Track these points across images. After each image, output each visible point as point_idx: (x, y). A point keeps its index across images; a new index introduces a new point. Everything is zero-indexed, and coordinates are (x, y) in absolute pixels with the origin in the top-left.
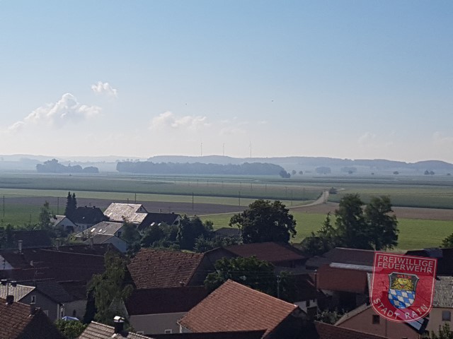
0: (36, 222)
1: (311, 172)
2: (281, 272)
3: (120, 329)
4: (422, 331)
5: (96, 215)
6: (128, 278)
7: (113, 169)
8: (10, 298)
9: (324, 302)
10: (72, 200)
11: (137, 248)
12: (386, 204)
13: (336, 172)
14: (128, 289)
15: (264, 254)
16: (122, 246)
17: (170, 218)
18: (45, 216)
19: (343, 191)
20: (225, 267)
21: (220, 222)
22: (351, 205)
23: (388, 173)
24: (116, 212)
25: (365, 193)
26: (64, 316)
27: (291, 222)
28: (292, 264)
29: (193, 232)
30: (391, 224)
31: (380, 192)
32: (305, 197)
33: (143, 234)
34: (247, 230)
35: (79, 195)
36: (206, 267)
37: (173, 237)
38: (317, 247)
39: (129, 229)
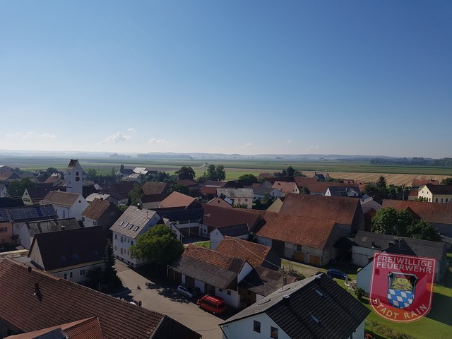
0: (110, 174)
1: (200, 158)
2: (191, 188)
3: (139, 207)
4: (232, 204)
5: (131, 172)
6: (142, 191)
7: (136, 156)
8: (102, 199)
9: (204, 197)
10: (122, 166)
11: (145, 182)
12: (222, 167)
13: (207, 158)
14: (142, 195)
15: (186, 183)
16: (140, 181)
17: (156, 172)
18: (113, 172)
19: (209, 163)
20: (173, 187)
21: (172, 173)
22: (212, 168)
23: (222, 158)
24: (137, 170)
25: (216, 164)
26: (120, 204)
27: (194, 173)
28: (194, 186)
29: (163, 177)
30: (224, 173)
31: (220, 164)
32: (198, 165)
33: (147, 177)
34: (180, 176)
35: (124, 165)
36: (167, 188)
37: (156, 178)
38: (202, 181)
39: (142, 176)
